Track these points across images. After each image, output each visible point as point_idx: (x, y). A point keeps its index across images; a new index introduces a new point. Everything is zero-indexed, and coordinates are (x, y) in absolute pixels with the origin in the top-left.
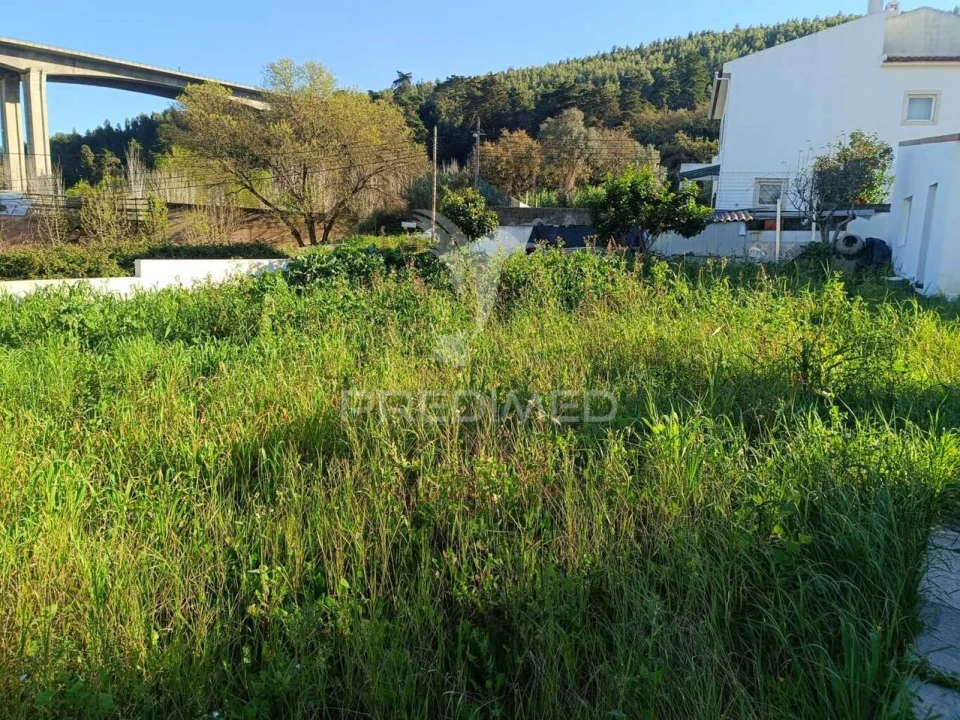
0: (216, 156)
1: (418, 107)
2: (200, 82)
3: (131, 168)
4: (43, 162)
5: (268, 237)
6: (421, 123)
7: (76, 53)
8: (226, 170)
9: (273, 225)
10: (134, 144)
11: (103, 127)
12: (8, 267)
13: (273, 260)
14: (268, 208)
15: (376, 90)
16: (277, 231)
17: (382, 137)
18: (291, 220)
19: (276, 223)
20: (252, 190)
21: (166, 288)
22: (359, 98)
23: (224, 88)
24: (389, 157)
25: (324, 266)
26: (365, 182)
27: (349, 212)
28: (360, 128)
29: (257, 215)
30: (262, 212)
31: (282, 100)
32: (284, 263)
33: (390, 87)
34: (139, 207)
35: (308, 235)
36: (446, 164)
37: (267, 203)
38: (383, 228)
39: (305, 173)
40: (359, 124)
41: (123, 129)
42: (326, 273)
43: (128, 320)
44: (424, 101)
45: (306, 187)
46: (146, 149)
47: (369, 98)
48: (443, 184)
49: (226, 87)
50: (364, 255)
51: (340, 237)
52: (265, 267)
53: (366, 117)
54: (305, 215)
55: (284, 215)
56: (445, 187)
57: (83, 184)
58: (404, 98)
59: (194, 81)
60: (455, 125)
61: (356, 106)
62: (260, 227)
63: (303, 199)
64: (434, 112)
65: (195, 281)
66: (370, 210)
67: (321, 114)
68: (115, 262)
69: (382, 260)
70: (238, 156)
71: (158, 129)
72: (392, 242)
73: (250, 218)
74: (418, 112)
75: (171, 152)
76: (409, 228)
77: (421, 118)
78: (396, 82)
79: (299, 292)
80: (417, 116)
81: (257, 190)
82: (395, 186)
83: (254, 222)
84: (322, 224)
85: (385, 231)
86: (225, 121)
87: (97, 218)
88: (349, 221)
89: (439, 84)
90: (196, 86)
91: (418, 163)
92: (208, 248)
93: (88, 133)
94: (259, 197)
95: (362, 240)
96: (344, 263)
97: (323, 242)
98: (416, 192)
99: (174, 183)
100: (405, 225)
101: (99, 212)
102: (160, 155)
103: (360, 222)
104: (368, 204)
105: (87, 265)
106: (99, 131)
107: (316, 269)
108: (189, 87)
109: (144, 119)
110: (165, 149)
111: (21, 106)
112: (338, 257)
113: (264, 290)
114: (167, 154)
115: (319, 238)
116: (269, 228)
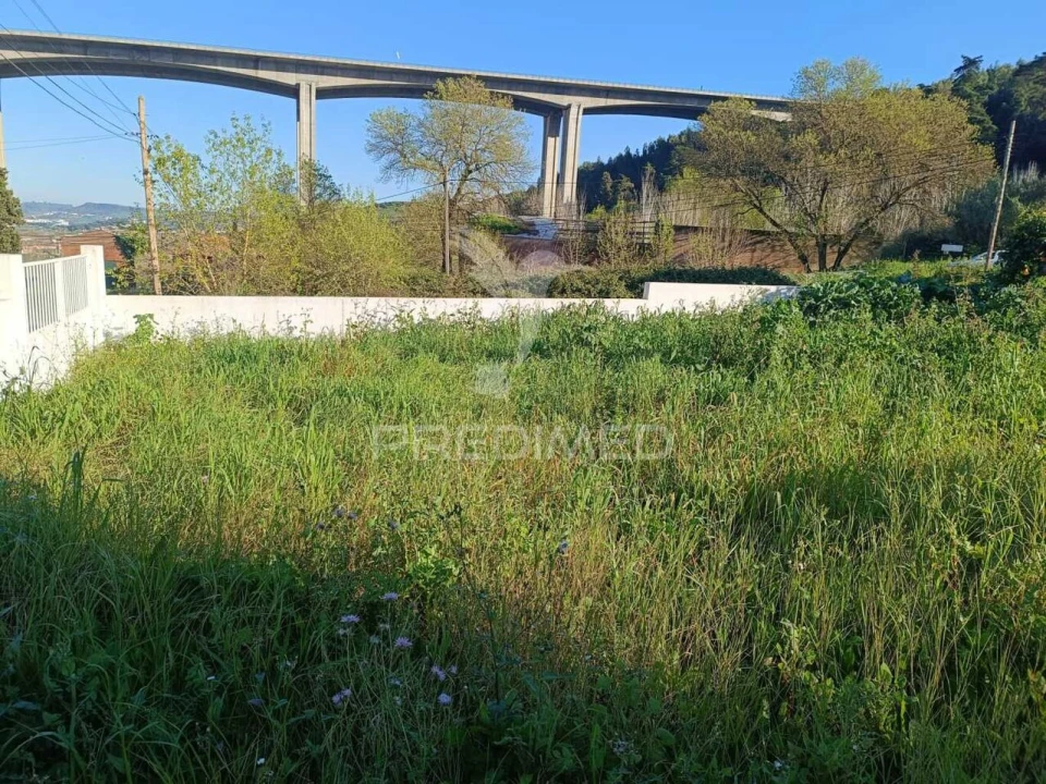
0: (729, 175)
1: (986, 98)
2: (724, 99)
3: (645, 192)
4: (570, 190)
5: (770, 262)
6: (987, 118)
7: (610, 85)
8: (736, 189)
9: (778, 248)
10: (649, 168)
11: (624, 154)
12: (539, 285)
13: (781, 287)
14: (775, 229)
15: (927, 83)
16: (781, 254)
17: (932, 140)
18: (800, 243)
19: (782, 246)
20: (761, 211)
21: (670, 311)
22: (907, 94)
23: (747, 102)
24: (937, 164)
25: (842, 295)
26: (899, 197)
27: (873, 233)
28: (903, 131)
29: (763, 237)
30: (769, 233)
31: (810, 108)
32: (794, 291)
33: (948, 77)
34: (647, 230)
35: (817, 260)
36: (1019, 169)
37: (774, 223)
38: (918, 252)
39: (824, 190)
40: (902, 126)
41: (641, 154)
42: (844, 304)
43: (636, 341)
44: (996, 89)
45: (824, 205)
46: (658, 173)
47: (921, 93)
48: (1012, 195)
49: (750, 100)
50: (895, 285)
51: (856, 262)
52: (772, 294)
53: (914, 117)
54: (817, 237)
55: (792, 238)
56: (1015, 200)
57: (600, 210)
58: (968, 88)
59: (716, 99)
60: (1040, 118)
61: (903, 104)
62: (763, 251)
63: (817, 219)
64: (1008, 103)
65: (697, 306)
66: (899, 231)
67: (856, 119)
68: (624, 283)
69: (917, 290)
70: (751, 173)
71: (673, 152)
72: (926, 269)
73: (754, 240)
74: (985, 105)
75: (682, 175)
76: (951, 253)
77: (989, 112)
78: (958, 70)
79: (812, 324)
80: (983, 111)
81: (766, 209)
82: (940, 199)
83: (758, 246)
84: (836, 248)
85: (919, 256)
86: (744, 137)
87: (610, 240)
88: (871, 244)
89: (1021, 66)
90: (720, 103)
91: (981, 169)
92: (710, 272)
93: (610, 160)
94: (767, 217)
95: (884, 267)
96: (868, 293)
97: (834, 268)
98: (970, 207)
99: (682, 205)
100: (946, 248)
101: (613, 235)
102: (670, 177)
103: (884, 245)
104: (899, 222)
105: (599, 286)
106: (620, 157)
107: (833, 299)
108: (713, 105)
109: (661, 143)
110: (675, 171)
111: (559, 139)
112: (861, 285)
113: (777, 319)
114: (678, 176)
115: (830, 263)
116: (773, 251)
